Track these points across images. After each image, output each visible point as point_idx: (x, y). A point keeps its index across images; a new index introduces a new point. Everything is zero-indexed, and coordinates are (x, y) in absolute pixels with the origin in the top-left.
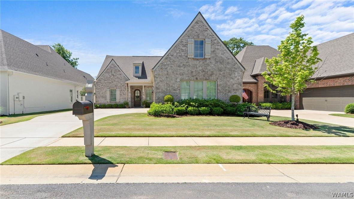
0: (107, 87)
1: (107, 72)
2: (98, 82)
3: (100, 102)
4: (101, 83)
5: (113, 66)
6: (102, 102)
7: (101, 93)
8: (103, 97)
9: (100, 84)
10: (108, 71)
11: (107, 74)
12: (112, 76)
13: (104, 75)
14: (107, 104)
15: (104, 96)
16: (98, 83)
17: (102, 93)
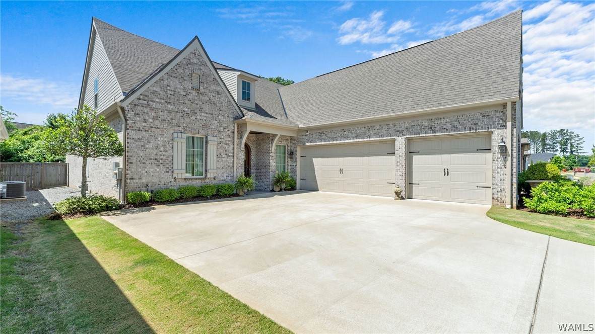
0: (177, 128)
1: (173, 75)
2: (137, 102)
3: (144, 181)
4: (151, 108)
5: (195, 61)
6: (156, 180)
7: (150, 146)
8: (157, 162)
9: (146, 110)
10: (181, 71)
11: (176, 81)
12: (194, 93)
13: (166, 82)
14: (174, 185)
15: (164, 158)
16: (139, 108)
17: (157, 147)
